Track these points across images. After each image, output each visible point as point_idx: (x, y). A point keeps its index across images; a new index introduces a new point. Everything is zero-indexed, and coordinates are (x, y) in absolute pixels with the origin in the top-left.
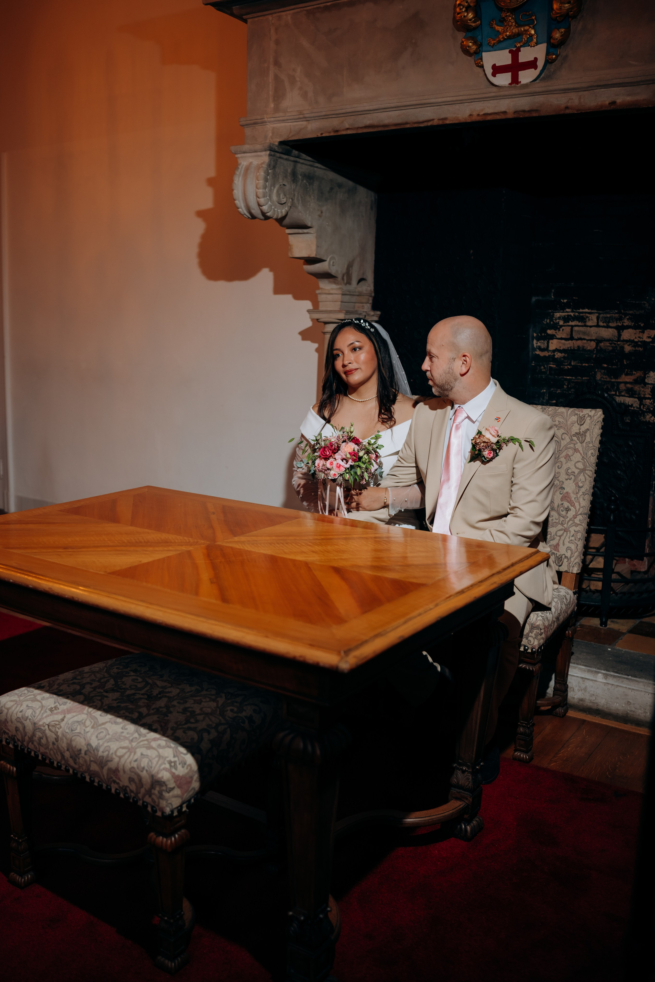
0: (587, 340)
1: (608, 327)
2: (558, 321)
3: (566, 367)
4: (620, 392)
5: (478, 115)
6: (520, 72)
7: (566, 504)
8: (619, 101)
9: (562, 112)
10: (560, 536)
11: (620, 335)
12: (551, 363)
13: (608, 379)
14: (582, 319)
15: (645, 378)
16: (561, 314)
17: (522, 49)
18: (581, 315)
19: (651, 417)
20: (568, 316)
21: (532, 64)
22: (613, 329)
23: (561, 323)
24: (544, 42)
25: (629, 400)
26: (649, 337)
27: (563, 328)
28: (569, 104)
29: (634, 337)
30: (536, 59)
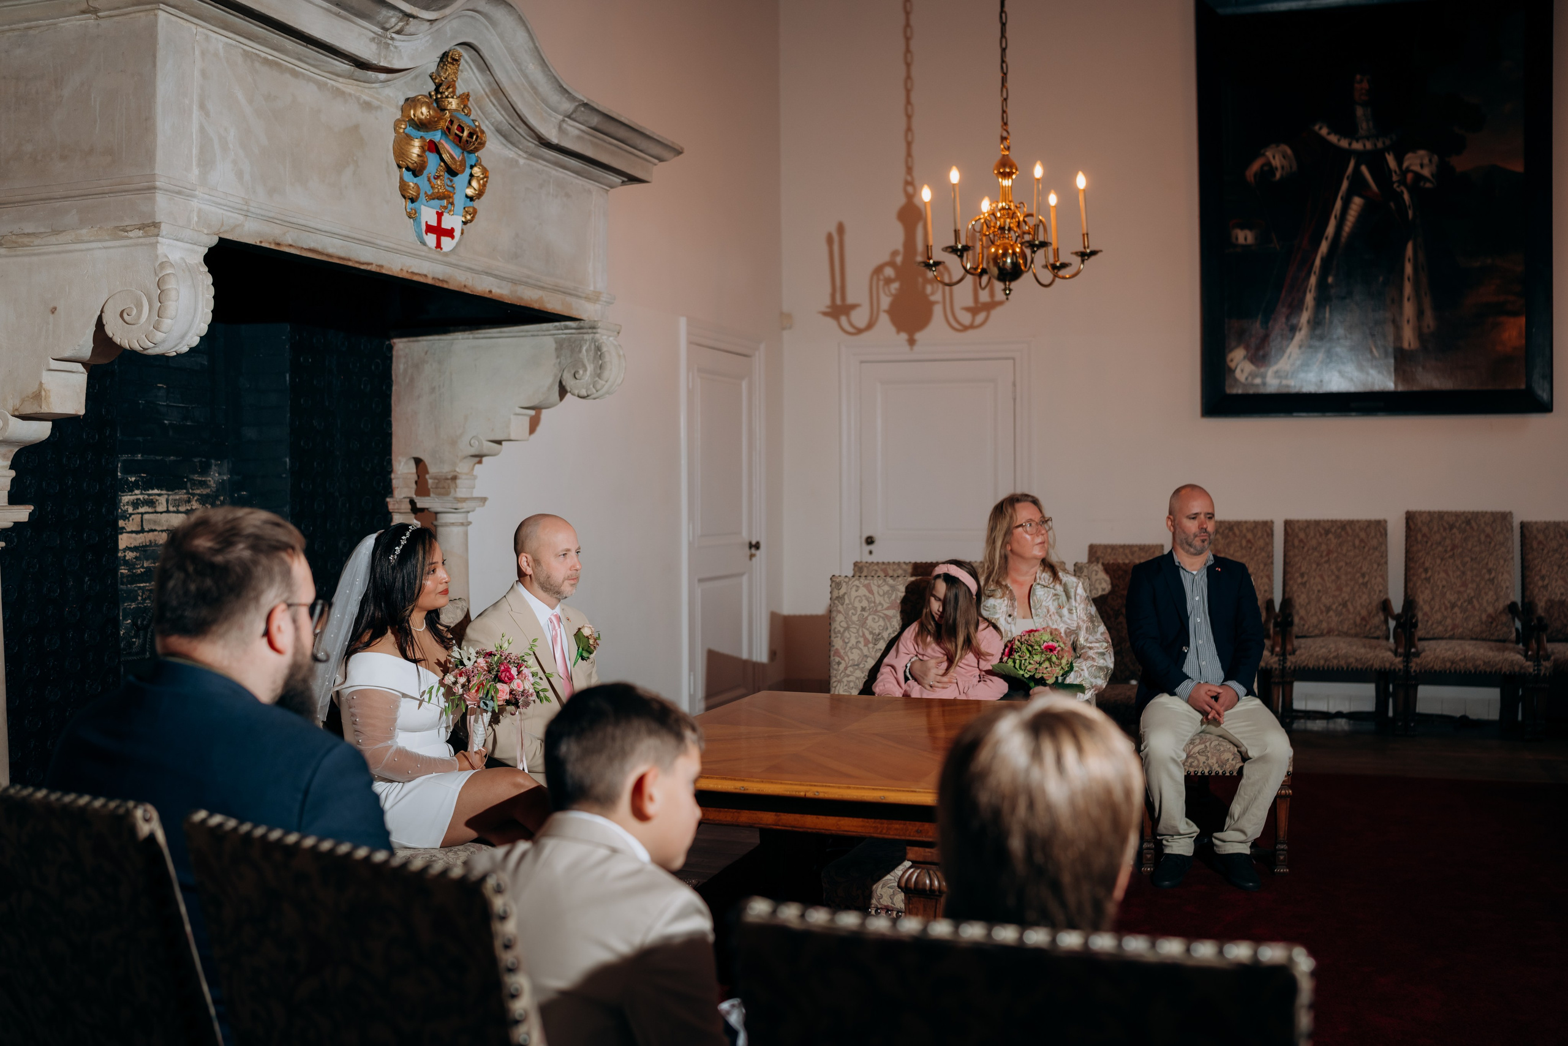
0: (159, 531)
1: (178, 512)
2: (126, 507)
5: (407, 271)
12: (123, 567)
14: (151, 503)
16: (129, 497)
17: (445, 213)
18: (151, 497)
20: (137, 499)
21: (452, 233)
23: (130, 510)
27: (133, 516)
30: (452, 230)
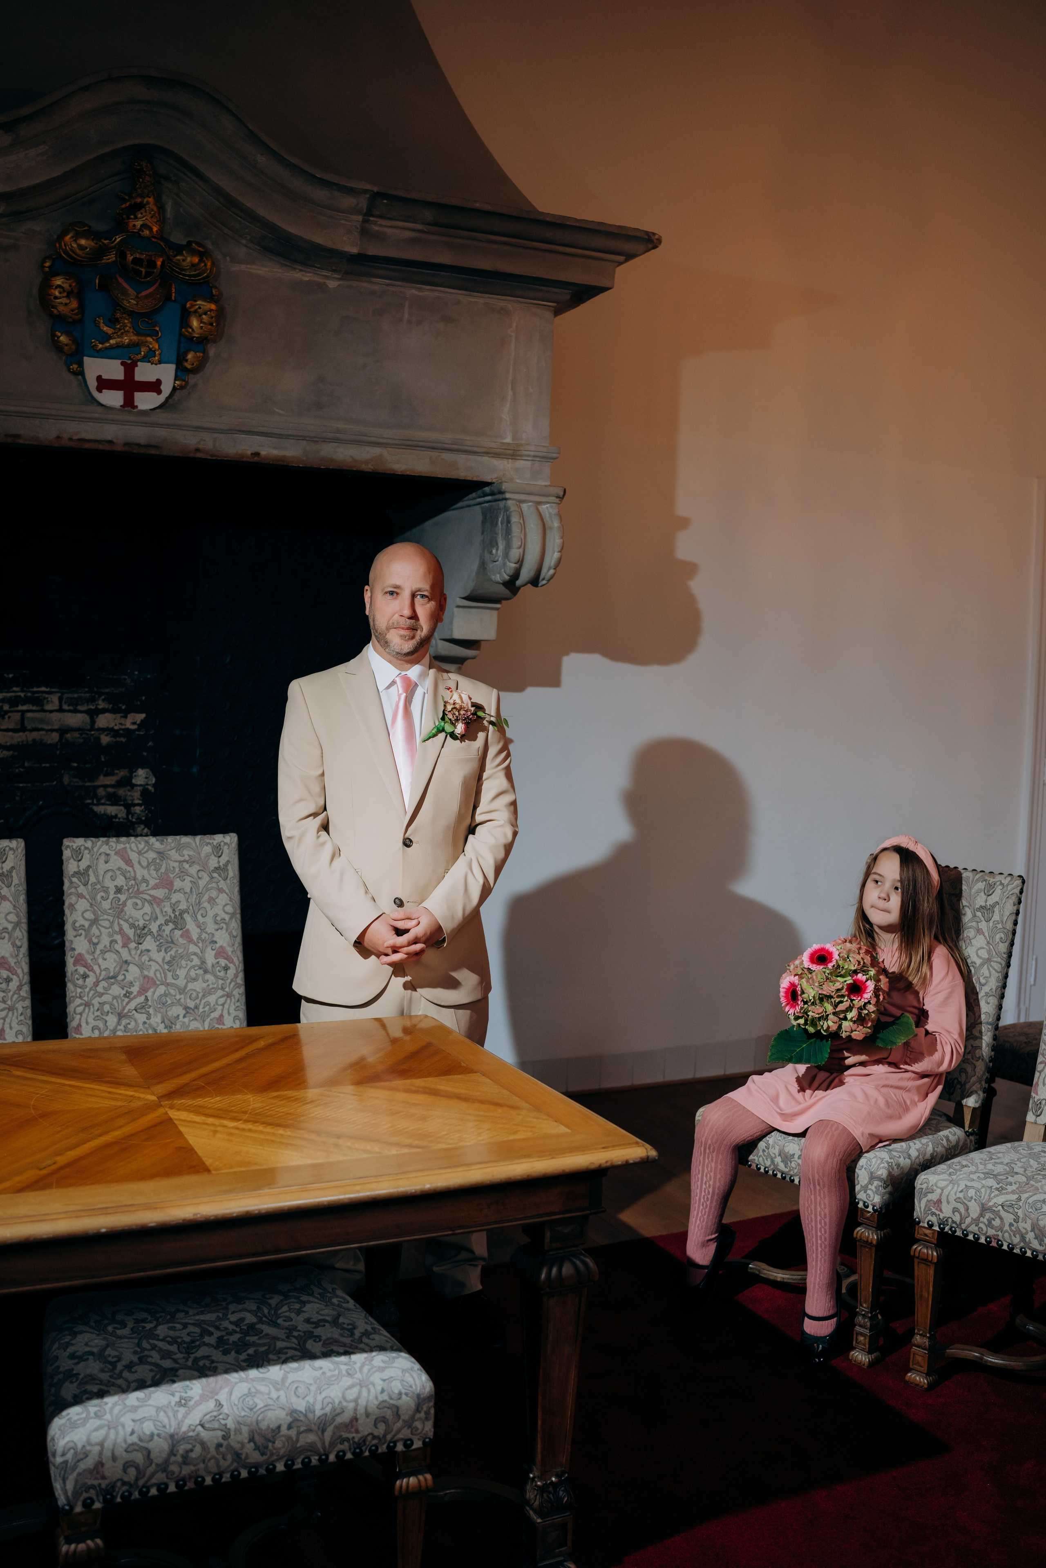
0: (47, 731)
1: (76, 711)
3: (17, 770)
4: (99, 800)
5: (70, 439)
6: (136, 393)
7: (223, 962)
8: (264, 452)
9: (191, 455)
10: (223, 1005)
11: (93, 722)
13: (80, 784)
14: (37, 701)
15: (131, 778)
16: (4, 694)
17: (139, 363)
18: (36, 695)
19: (144, 829)
20: (16, 697)
21: (155, 387)
22: (83, 715)
23: (6, 707)
24: (172, 363)
25: (111, 810)
26: (134, 723)
27: (10, 714)
28: (201, 446)
29: (114, 724)
30: (159, 382)
